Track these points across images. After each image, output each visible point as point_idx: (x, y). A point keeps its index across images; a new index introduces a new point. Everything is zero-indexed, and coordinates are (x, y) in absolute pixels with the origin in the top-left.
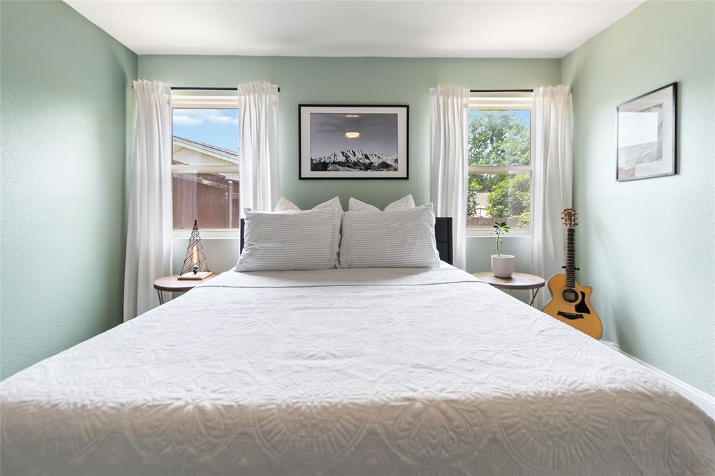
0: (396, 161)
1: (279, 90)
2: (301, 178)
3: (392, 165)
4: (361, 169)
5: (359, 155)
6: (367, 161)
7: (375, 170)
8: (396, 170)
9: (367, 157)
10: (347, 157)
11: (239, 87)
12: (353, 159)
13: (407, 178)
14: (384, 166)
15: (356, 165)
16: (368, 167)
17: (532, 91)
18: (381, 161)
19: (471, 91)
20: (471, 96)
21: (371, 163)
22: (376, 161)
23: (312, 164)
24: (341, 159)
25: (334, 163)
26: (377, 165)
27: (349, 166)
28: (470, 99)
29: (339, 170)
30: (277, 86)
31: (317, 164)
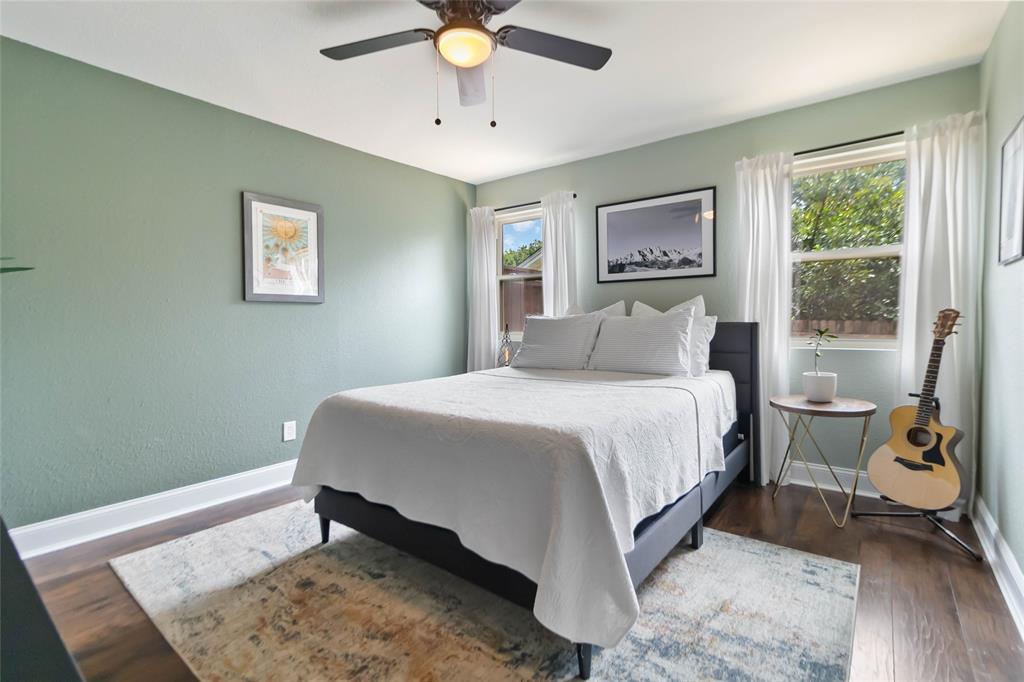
0: (700, 255)
1: (575, 196)
2: (599, 282)
3: (694, 261)
4: (659, 268)
5: (657, 253)
6: (666, 259)
7: (675, 268)
8: (700, 266)
9: (665, 254)
10: (644, 256)
11: (541, 199)
12: (650, 257)
13: (714, 275)
14: (686, 262)
15: (653, 264)
16: (667, 266)
17: (902, 133)
18: (681, 257)
19: (796, 154)
20: (796, 160)
21: (671, 260)
22: (676, 258)
23: (609, 266)
24: (638, 258)
25: (631, 264)
26: (677, 262)
27: (646, 266)
28: (795, 163)
29: (635, 271)
30: (573, 192)
31: (614, 266)
